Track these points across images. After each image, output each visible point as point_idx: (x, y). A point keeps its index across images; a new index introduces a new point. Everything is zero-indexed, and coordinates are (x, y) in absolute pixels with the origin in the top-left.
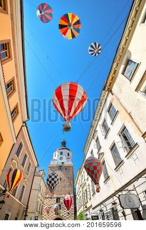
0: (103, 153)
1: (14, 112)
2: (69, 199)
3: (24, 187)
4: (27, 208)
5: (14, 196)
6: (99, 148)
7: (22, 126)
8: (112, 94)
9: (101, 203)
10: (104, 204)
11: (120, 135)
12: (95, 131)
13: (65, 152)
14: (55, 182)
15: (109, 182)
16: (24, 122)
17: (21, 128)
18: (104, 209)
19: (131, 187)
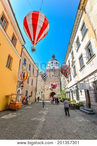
0: (75, 61)
1: (14, 40)
2: (55, 84)
3: (32, 80)
4: (36, 88)
5: (28, 84)
6: (73, 58)
7: (22, 48)
8: (86, 13)
9: (71, 87)
10: (73, 87)
11: (86, 49)
12: (72, 47)
13: (55, 62)
14: (46, 78)
15: (76, 77)
16: (23, 46)
17: (22, 50)
18: (73, 89)
19: (86, 80)
